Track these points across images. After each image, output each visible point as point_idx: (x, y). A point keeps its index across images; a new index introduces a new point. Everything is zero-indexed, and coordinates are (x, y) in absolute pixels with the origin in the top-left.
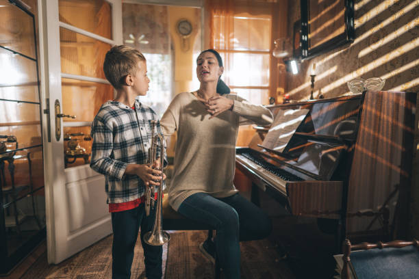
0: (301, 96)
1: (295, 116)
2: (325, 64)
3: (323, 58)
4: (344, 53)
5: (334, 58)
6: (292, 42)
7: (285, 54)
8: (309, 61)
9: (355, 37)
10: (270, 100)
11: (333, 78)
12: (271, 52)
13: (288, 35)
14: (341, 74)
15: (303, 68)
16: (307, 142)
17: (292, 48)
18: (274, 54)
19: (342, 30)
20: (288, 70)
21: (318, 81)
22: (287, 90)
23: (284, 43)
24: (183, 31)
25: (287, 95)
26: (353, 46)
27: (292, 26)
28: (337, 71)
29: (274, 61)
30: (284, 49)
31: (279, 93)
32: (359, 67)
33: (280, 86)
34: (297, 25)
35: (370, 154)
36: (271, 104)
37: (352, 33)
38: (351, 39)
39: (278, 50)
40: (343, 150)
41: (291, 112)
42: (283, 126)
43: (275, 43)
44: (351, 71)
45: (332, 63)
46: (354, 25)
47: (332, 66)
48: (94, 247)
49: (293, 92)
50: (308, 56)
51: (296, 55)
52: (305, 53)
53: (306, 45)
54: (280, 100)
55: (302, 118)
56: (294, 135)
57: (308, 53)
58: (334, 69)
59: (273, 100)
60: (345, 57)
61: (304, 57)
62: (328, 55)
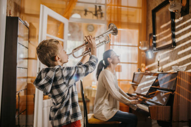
0: (153, 68)
1: (151, 79)
2: (164, 55)
3: (163, 52)
4: (172, 52)
5: (168, 53)
6: (148, 43)
7: (145, 48)
8: (157, 53)
10: (138, 70)
11: (167, 62)
12: (138, 46)
13: (147, 40)
14: (171, 60)
15: (155, 55)
16: (156, 91)
17: (148, 46)
18: (140, 48)
19: (170, 42)
20: (146, 56)
21: (161, 63)
22: (146, 64)
23: (145, 43)
25: (147, 67)
26: (176, 50)
27: (148, 35)
28: (169, 59)
29: (140, 51)
31: (143, 66)
32: (178, 59)
33: (143, 63)
34: (151, 35)
36: (139, 72)
37: (174, 44)
38: (174, 47)
39: (142, 46)
40: (170, 94)
41: (149, 77)
42: (146, 83)
43: (141, 42)
44: (175, 60)
46: (175, 41)
47: (167, 56)
49: (150, 66)
50: (156, 50)
51: (151, 48)
52: (155, 49)
53: (155, 45)
54: (143, 70)
55: (154, 80)
56: (151, 87)
57: (156, 49)
58: (168, 58)
59: (139, 70)
60: (172, 53)
61: (154, 51)
62: (165, 51)
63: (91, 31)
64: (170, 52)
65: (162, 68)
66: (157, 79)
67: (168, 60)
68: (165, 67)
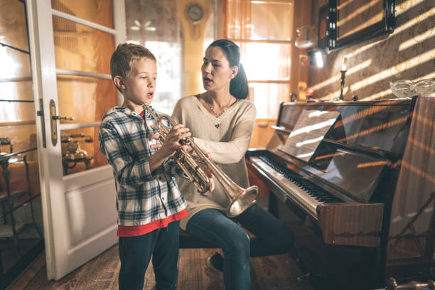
0: (326, 92)
1: (322, 119)
2: (356, 57)
3: (355, 50)
4: (381, 45)
5: (367, 50)
6: (317, 30)
7: (309, 44)
8: (337, 52)
9: (395, 26)
10: (291, 97)
11: (365, 74)
12: (292, 42)
13: (312, 23)
14: (376, 69)
15: (330, 61)
17: (317, 38)
18: (296, 44)
19: (379, 18)
20: (312, 62)
21: (349, 76)
22: (310, 84)
23: (308, 31)
24: (193, 16)
25: (311, 91)
26: (393, 37)
27: (317, 11)
28: (371, 65)
29: (295, 52)
30: (308, 39)
31: (301, 88)
32: (400, 62)
33: (302, 80)
34: (323, 11)
35: (419, 172)
36: (292, 101)
37: (392, 21)
38: (391, 29)
39: (303, 39)
40: (386, 166)
41: (317, 113)
42: (308, 129)
43: (298, 31)
44: (389, 67)
45: (365, 56)
46: (394, 11)
47: (364, 59)
48: (98, 259)
49: (317, 87)
50: (336, 47)
51: (322, 45)
52: (333, 43)
53: (334, 34)
54: (303, 96)
55: (331, 122)
57: (336, 43)
58: (367, 63)
59: (294, 96)
60: (382, 49)
61: (331, 48)
62: (360, 47)
63: (197, 20)
64: (376, 46)
65: (349, 90)
66: (339, 119)
67: (366, 69)
68: (356, 87)
